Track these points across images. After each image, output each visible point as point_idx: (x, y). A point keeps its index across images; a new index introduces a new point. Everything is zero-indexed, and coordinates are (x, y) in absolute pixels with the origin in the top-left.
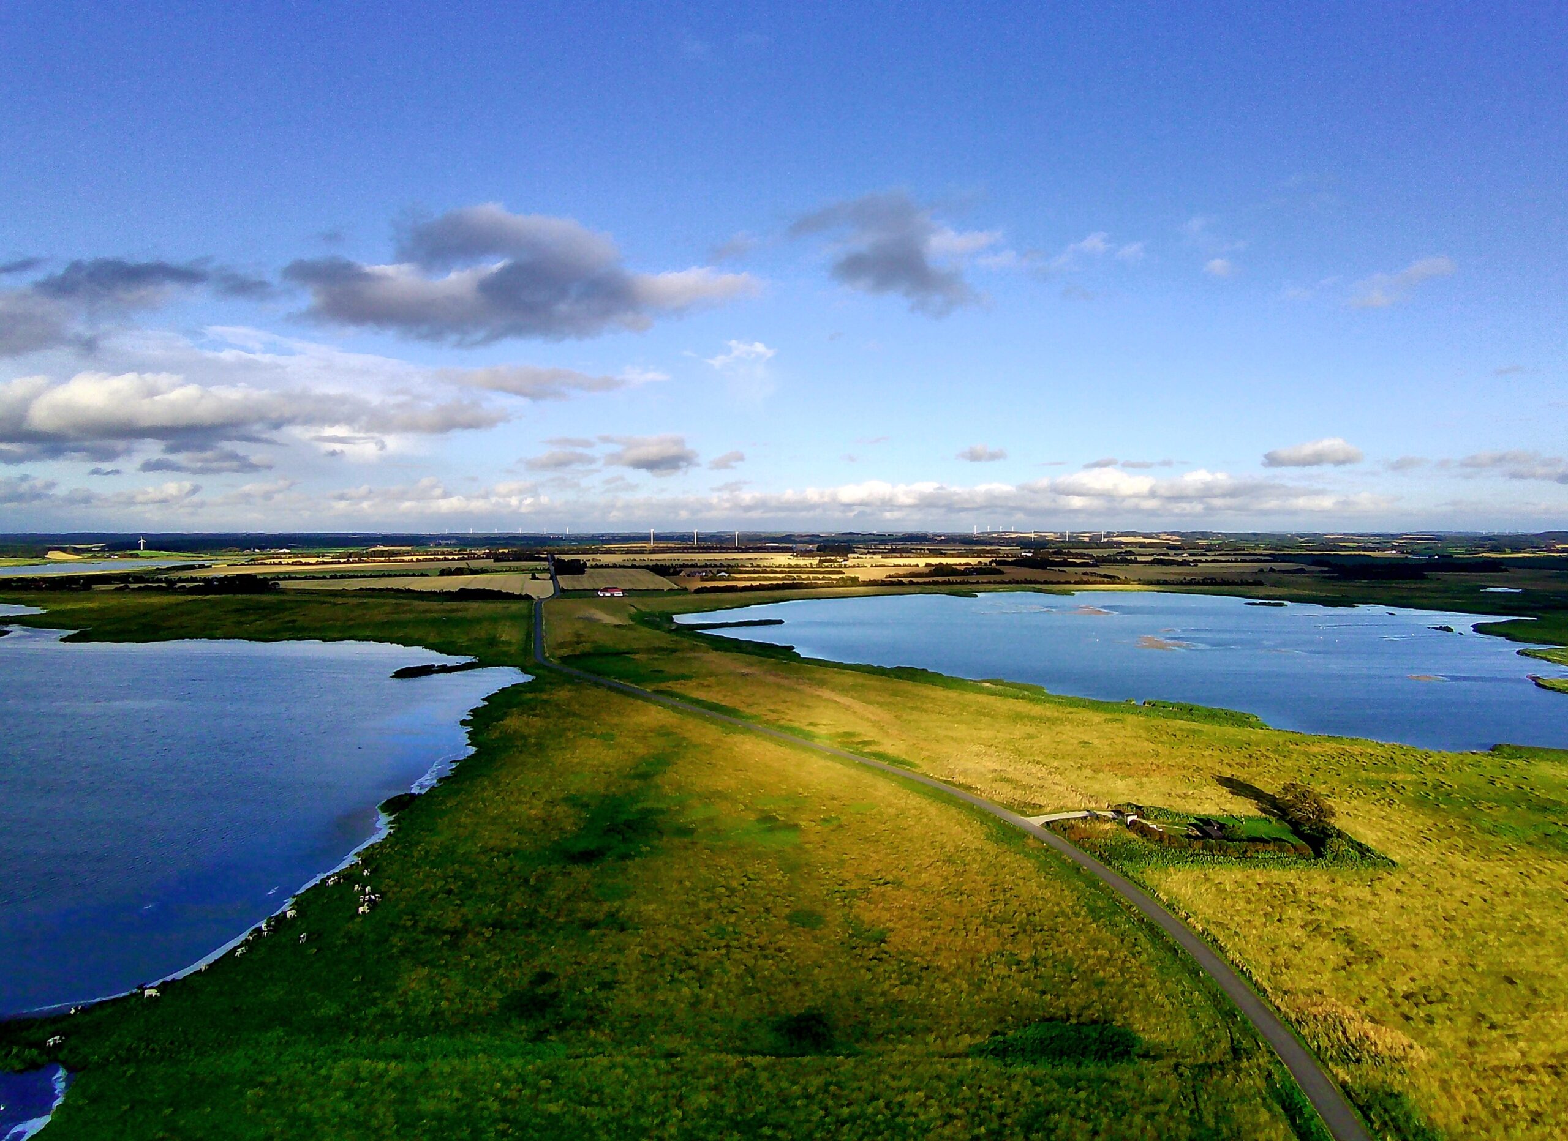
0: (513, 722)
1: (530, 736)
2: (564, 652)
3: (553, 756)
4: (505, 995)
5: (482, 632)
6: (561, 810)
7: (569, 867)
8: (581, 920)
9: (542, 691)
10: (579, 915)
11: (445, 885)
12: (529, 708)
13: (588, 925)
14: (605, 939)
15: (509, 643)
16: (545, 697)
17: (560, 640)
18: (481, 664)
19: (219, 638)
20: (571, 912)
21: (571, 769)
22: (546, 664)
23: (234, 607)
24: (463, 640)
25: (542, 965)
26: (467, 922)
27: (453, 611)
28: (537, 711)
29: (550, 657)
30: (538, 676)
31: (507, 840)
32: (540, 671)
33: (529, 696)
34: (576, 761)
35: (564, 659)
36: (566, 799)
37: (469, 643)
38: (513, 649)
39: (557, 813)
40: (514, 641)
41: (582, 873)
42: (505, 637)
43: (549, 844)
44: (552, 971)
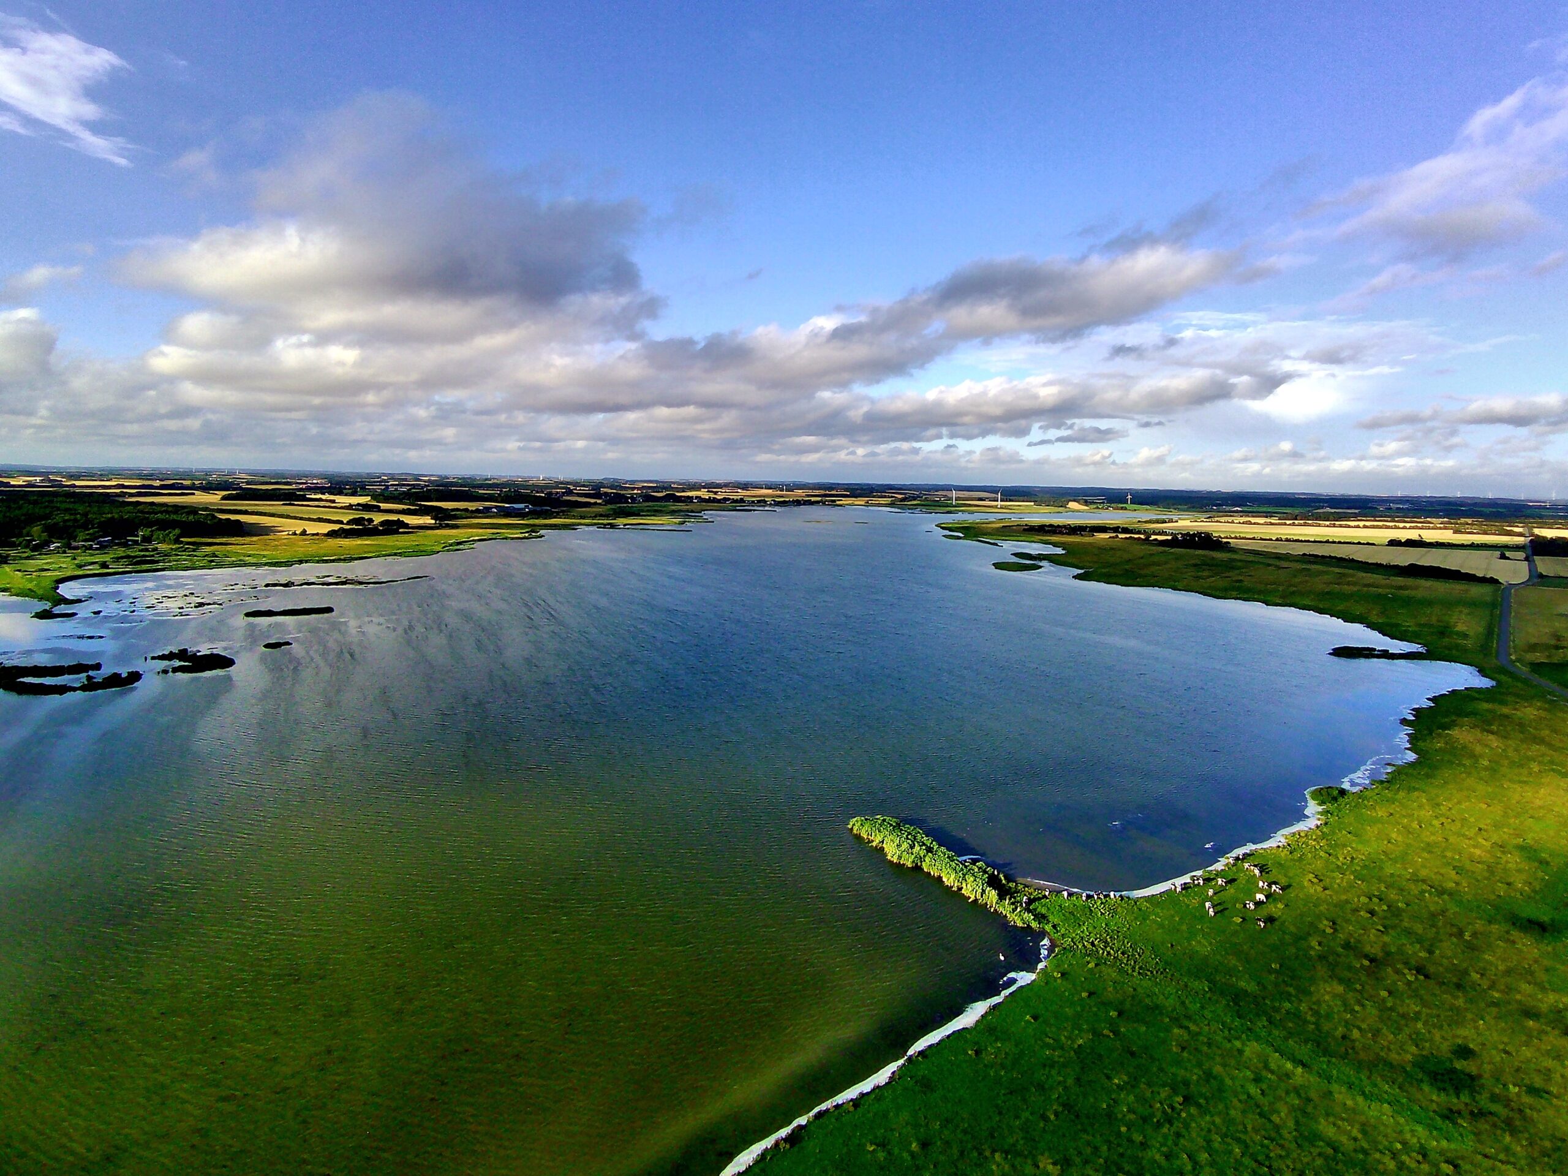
0: (1462, 734)
1: (1481, 756)
2: (1539, 657)
3: (1509, 788)
4: (1420, 1052)
5: (1433, 616)
6: (1513, 860)
7: (1515, 934)
8: (1519, 1002)
9: (1503, 703)
10: (1518, 997)
11: (1368, 903)
12: (1485, 723)
13: (1529, 1013)
14: (1544, 1038)
15: (1465, 636)
16: (1505, 710)
17: (1533, 640)
18: (1430, 655)
19: (1180, 590)
20: (1508, 990)
21: (1531, 812)
22: (1512, 670)
23: (1193, 562)
24: (1409, 624)
25: (1465, 1038)
26: (1388, 954)
27: (1401, 588)
28: (1494, 728)
29: (1518, 660)
30: (1499, 682)
31: (1442, 875)
32: (1503, 678)
33: (1486, 706)
34: (1538, 802)
35: (1536, 667)
36: (1521, 848)
37: (1417, 629)
38: (1469, 643)
39: (1507, 862)
40: (1471, 633)
41: (1528, 946)
42: (1461, 627)
43: (1493, 897)
44: (1476, 1049)
